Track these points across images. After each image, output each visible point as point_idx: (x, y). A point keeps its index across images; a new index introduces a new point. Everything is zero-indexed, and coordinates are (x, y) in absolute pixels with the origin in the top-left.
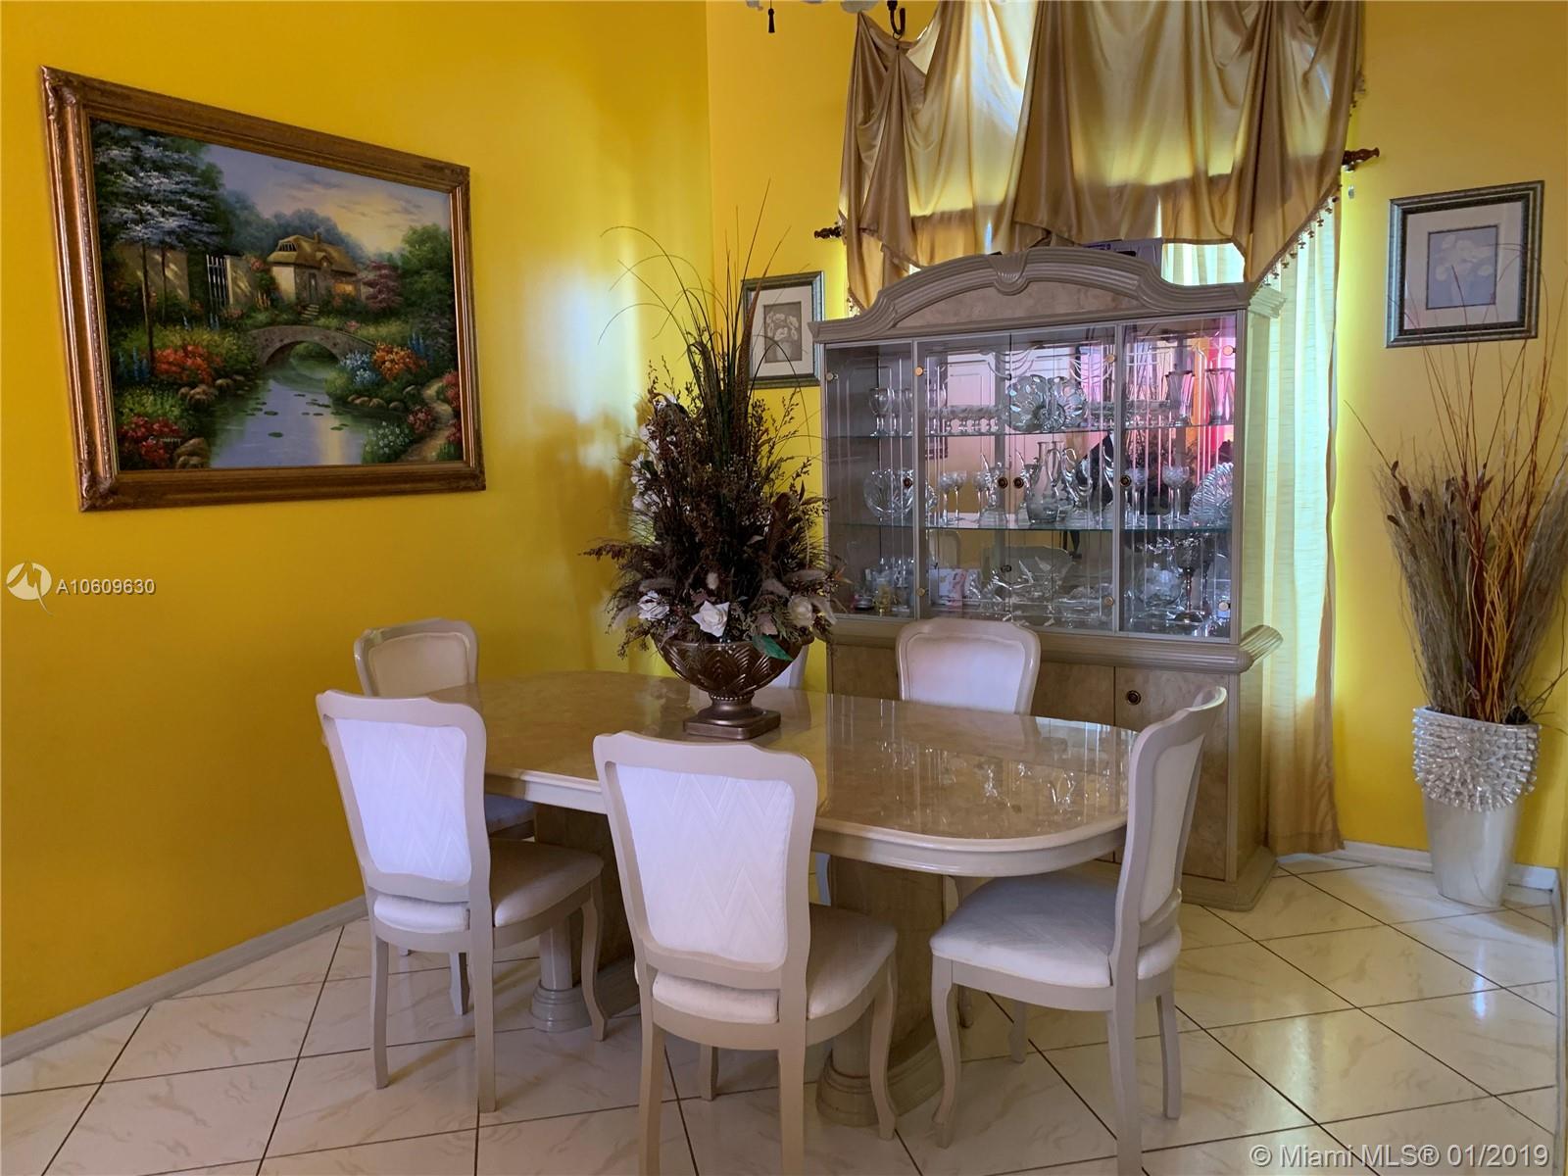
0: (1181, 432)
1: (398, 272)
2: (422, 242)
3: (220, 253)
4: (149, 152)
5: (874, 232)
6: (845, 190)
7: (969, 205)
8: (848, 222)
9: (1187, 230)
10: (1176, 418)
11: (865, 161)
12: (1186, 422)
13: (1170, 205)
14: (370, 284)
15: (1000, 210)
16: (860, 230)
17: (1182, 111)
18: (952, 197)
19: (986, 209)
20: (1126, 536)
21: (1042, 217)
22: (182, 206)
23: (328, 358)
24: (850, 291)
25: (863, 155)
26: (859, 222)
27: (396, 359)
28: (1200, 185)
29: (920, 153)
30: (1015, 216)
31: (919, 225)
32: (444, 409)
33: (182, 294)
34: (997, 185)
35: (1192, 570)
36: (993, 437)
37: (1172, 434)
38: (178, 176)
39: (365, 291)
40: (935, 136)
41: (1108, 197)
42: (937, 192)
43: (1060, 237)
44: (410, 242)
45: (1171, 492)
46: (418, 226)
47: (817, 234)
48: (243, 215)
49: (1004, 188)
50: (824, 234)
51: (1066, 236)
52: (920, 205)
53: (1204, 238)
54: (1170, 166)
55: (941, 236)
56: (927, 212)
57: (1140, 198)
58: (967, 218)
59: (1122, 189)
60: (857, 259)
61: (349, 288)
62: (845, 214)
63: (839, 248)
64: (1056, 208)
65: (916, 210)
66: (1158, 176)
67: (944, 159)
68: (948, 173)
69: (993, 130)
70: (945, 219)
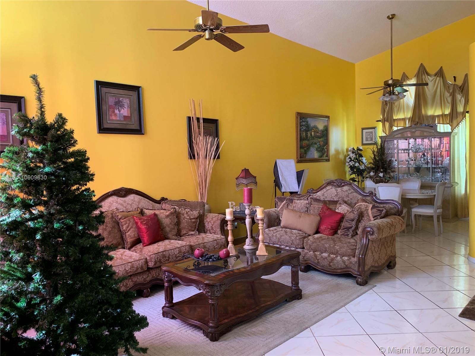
0: (441, 153)
1: (323, 131)
2: (325, 127)
3: (308, 131)
4: (303, 120)
5: (387, 121)
6: (382, 114)
7: (404, 117)
8: (382, 119)
9: (441, 122)
10: (440, 150)
11: (386, 110)
12: (442, 151)
13: (438, 118)
14: (320, 133)
15: (409, 119)
16: (384, 121)
17: (440, 105)
18: (401, 116)
19: (407, 118)
20: (432, 168)
21: (417, 120)
22: (305, 126)
23: (316, 144)
24: (383, 130)
25: (385, 109)
26: (384, 120)
27: (322, 143)
28: (443, 116)
29: (395, 109)
30: (412, 119)
31: (395, 120)
32: (326, 150)
33: (305, 137)
34: (409, 114)
35: (443, 173)
36: (407, 154)
37: (439, 153)
38: (305, 122)
39: (320, 134)
40: (398, 107)
41: (428, 117)
42: (398, 115)
43: (420, 123)
44: (324, 127)
45: (439, 162)
46: (325, 125)
47: (376, 121)
48: (310, 126)
49: (410, 115)
50: (378, 121)
51: (421, 123)
52: (395, 117)
53: (444, 123)
54: (438, 112)
55: (399, 122)
56: (396, 118)
57: (433, 117)
58: (404, 120)
59: (430, 116)
60: (384, 125)
61: (318, 134)
62: (382, 118)
63: (380, 124)
64: (419, 119)
65: (394, 118)
66: (436, 114)
67: (399, 110)
68: (400, 112)
69: (408, 106)
70: (400, 119)
